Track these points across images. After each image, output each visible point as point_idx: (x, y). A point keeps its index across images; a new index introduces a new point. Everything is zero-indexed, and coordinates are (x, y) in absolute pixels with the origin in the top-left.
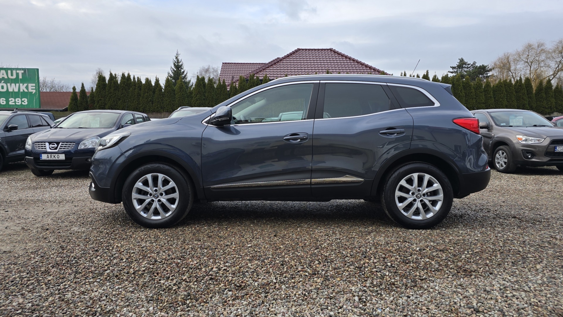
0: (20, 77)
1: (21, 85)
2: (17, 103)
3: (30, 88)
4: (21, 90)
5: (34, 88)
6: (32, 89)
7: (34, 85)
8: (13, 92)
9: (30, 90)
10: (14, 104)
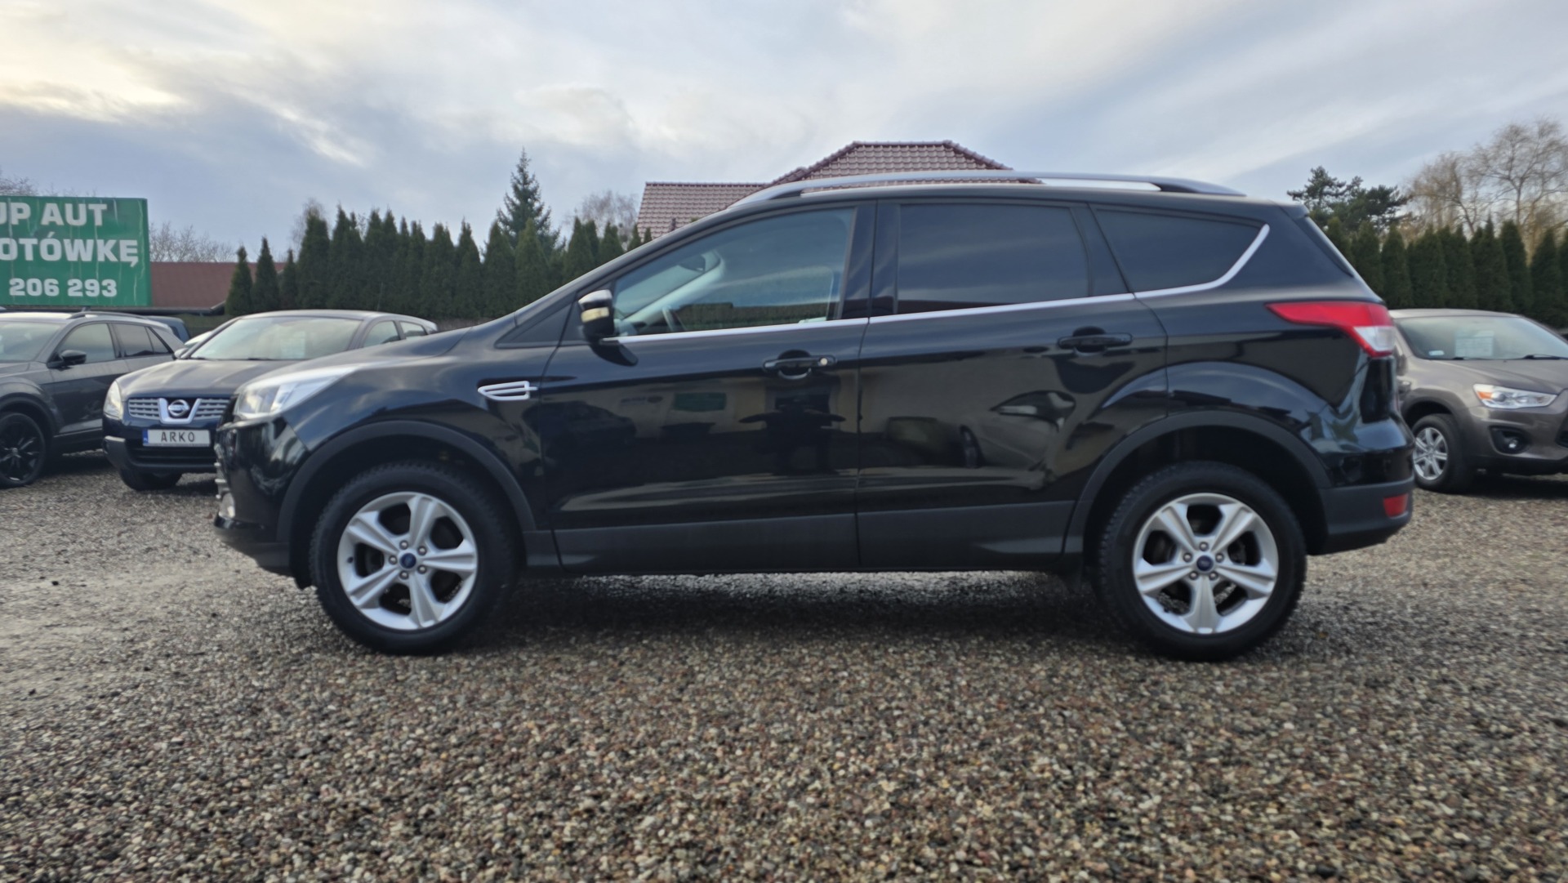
0: (98, 221)
1: (100, 242)
2: (89, 294)
3: (124, 251)
4: (101, 258)
5: (135, 251)
6: (129, 255)
7: (134, 243)
8: (79, 263)
9: (124, 258)
10: (80, 294)
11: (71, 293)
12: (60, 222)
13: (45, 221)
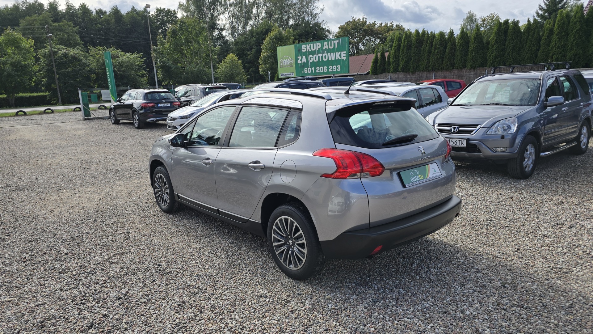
0: (336, 47)
1: (337, 53)
2: (334, 70)
3: (342, 55)
4: (337, 59)
5: (345, 55)
6: (344, 56)
7: (345, 52)
8: (332, 60)
9: (343, 58)
10: (332, 71)
11: (330, 70)
12: (327, 48)
13: (324, 48)
